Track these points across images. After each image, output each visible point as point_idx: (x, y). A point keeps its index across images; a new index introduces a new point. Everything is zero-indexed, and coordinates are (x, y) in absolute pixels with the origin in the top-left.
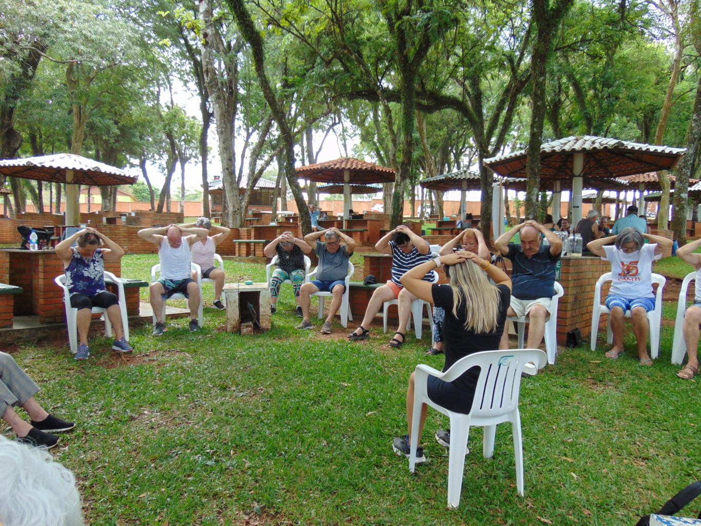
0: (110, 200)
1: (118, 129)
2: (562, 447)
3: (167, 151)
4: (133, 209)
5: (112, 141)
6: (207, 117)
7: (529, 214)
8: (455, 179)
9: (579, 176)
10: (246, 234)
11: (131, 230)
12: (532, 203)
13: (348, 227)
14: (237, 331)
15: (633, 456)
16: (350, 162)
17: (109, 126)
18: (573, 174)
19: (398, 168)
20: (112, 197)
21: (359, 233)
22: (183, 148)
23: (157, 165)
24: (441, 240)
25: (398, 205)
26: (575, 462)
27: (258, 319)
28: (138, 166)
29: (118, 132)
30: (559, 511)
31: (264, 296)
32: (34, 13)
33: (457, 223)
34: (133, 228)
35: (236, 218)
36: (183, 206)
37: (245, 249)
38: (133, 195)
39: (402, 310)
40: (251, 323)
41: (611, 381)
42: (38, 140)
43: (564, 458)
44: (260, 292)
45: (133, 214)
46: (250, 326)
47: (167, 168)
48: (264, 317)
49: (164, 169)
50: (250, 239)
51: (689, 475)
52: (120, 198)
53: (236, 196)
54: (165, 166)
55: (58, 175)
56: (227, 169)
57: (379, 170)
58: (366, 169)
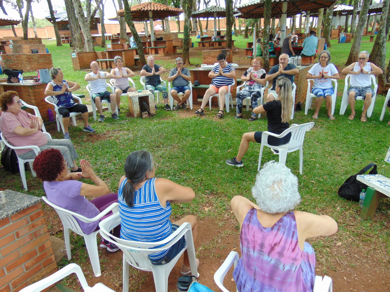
2: (309, 155)
7: (265, 39)
8: (211, 12)
9: (285, 13)
10: (101, 55)
12: (267, 33)
13: (155, 45)
14: (140, 116)
15: (335, 155)
16: (152, 5)
18: (282, 12)
19: (186, 11)
21: (162, 49)
24: (214, 53)
25: (187, 33)
26: (316, 160)
27: (149, 109)
30: (316, 178)
31: (151, 98)
33: (213, 38)
35: (90, 44)
36: (36, 32)
37: (105, 65)
39: (221, 99)
40: (147, 112)
41: (319, 125)
43: (312, 159)
44: (148, 96)
46: (147, 114)
48: (152, 108)
50: (106, 58)
51: (355, 160)
53: (88, 30)
56: (80, 13)
57: (171, 10)
58: (163, 10)
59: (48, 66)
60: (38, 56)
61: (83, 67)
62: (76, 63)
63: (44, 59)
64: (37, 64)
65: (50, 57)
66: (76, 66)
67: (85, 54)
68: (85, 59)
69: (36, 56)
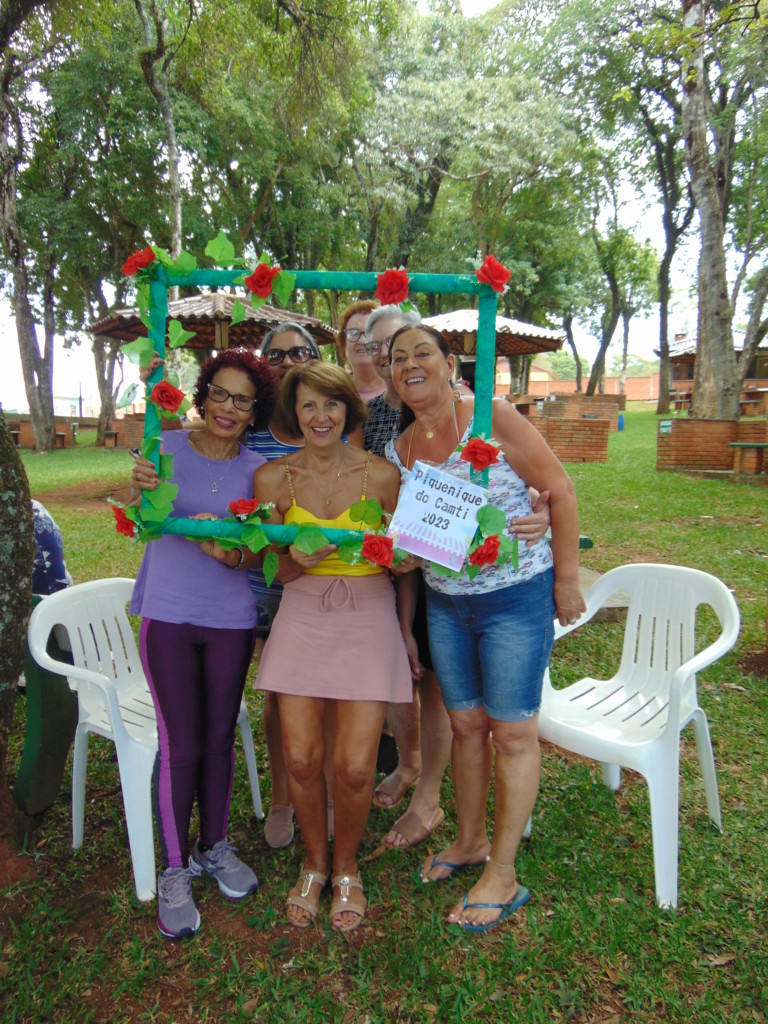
0: (521, 379)
1: (537, 273)
3: (604, 301)
4: (552, 391)
5: (528, 292)
6: (673, 233)
11: (551, 423)
17: (524, 271)
20: (524, 375)
22: (628, 295)
23: (588, 324)
28: (560, 327)
29: (535, 278)
32: (433, 108)
34: (554, 421)
36: (623, 386)
38: (551, 371)
42: (436, 302)
45: (553, 399)
47: (603, 327)
49: (597, 329)
52: (534, 376)
54: (599, 324)
55: (455, 343)
59: (593, 452)
60: (576, 424)
61: (683, 462)
62: (666, 448)
63: (589, 432)
64: (566, 444)
65: (605, 429)
66: (666, 458)
67: (702, 424)
68: (695, 439)
69: (571, 424)
